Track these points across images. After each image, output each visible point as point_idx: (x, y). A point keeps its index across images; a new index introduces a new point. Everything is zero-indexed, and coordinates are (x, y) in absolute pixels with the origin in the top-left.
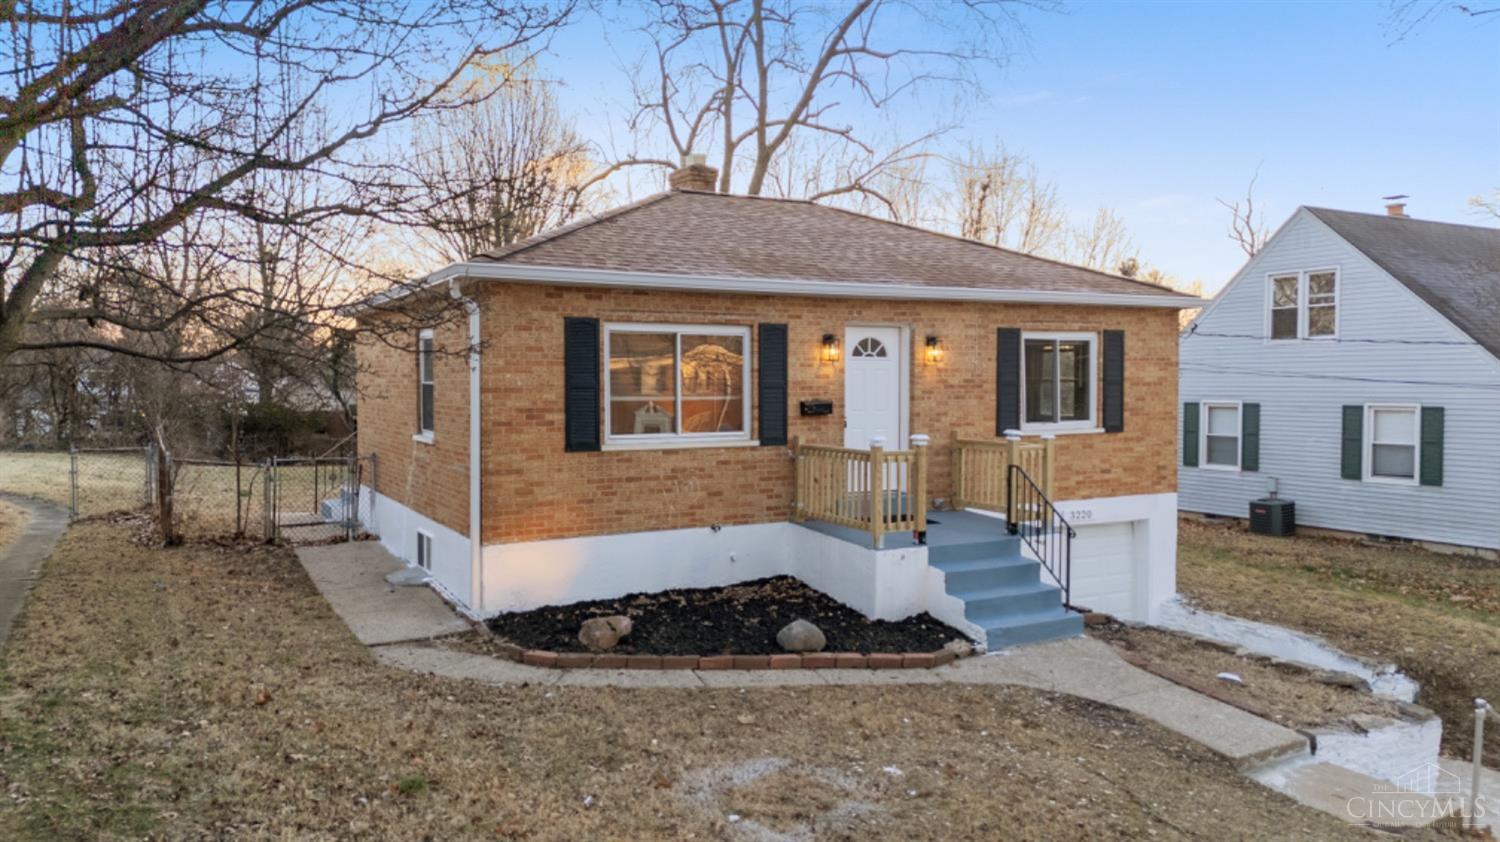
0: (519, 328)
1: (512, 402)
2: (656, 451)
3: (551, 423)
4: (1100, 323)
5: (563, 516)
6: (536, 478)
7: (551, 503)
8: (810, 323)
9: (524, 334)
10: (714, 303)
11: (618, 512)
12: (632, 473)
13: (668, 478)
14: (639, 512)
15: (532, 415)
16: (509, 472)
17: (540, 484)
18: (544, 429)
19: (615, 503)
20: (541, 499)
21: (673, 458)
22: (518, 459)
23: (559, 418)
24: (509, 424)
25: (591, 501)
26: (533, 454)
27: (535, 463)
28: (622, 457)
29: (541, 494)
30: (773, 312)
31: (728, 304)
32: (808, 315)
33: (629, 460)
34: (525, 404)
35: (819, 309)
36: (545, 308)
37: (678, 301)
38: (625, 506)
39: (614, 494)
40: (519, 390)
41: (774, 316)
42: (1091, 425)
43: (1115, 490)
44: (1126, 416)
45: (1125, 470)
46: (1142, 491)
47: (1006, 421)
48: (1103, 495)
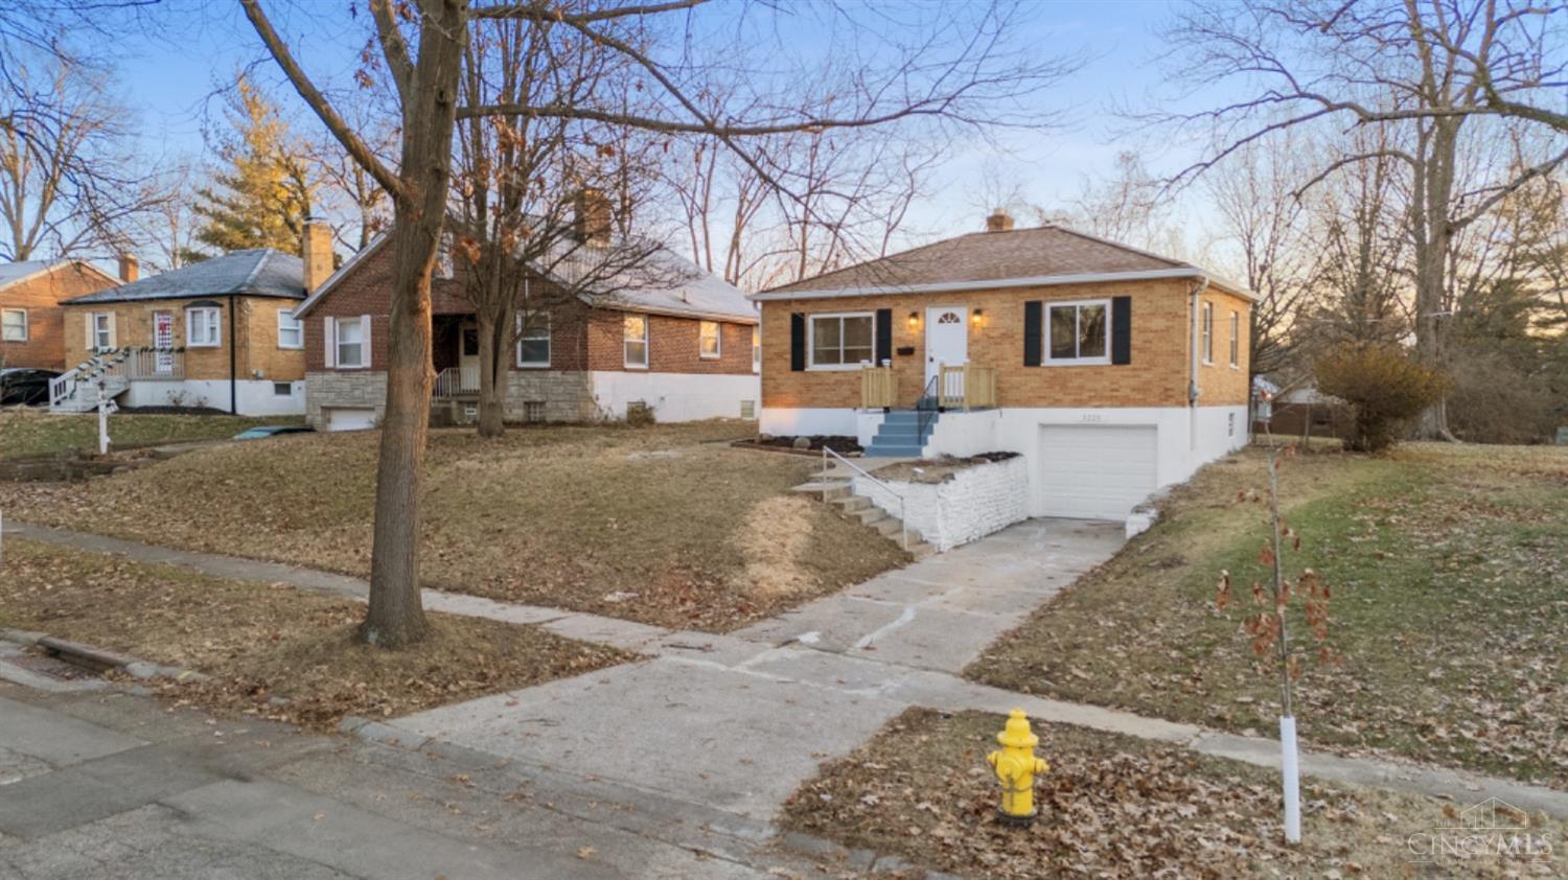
0: (774, 320)
1: (773, 350)
2: (828, 372)
3: (786, 359)
4: (1110, 293)
5: (791, 399)
6: (781, 382)
7: (785, 393)
8: (904, 308)
9: (778, 321)
10: (857, 301)
11: (812, 399)
12: (819, 382)
13: (834, 384)
14: (820, 399)
15: (779, 355)
16: (771, 379)
17: (782, 385)
18: (783, 361)
19: (811, 395)
20: (782, 391)
22: (774, 374)
23: (789, 356)
24: (770, 359)
25: (801, 393)
26: (780, 372)
27: (781, 376)
28: (815, 374)
29: (782, 389)
30: (885, 303)
31: (863, 301)
32: (903, 302)
33: (816, 376)
34: (778, 351)
35: (909, 300)
36: (784, 311)
37: (839, 302)
38: (816, 396)
39: (810, 390)
40: (775, 345)
41: (885, 305)
42: (1105, 360)
43: (1125, 402)
44: (1134, 353)
45: (1134, 390)
46: (1150, 405)
47: (1032, 357)
48: (1112, 406)
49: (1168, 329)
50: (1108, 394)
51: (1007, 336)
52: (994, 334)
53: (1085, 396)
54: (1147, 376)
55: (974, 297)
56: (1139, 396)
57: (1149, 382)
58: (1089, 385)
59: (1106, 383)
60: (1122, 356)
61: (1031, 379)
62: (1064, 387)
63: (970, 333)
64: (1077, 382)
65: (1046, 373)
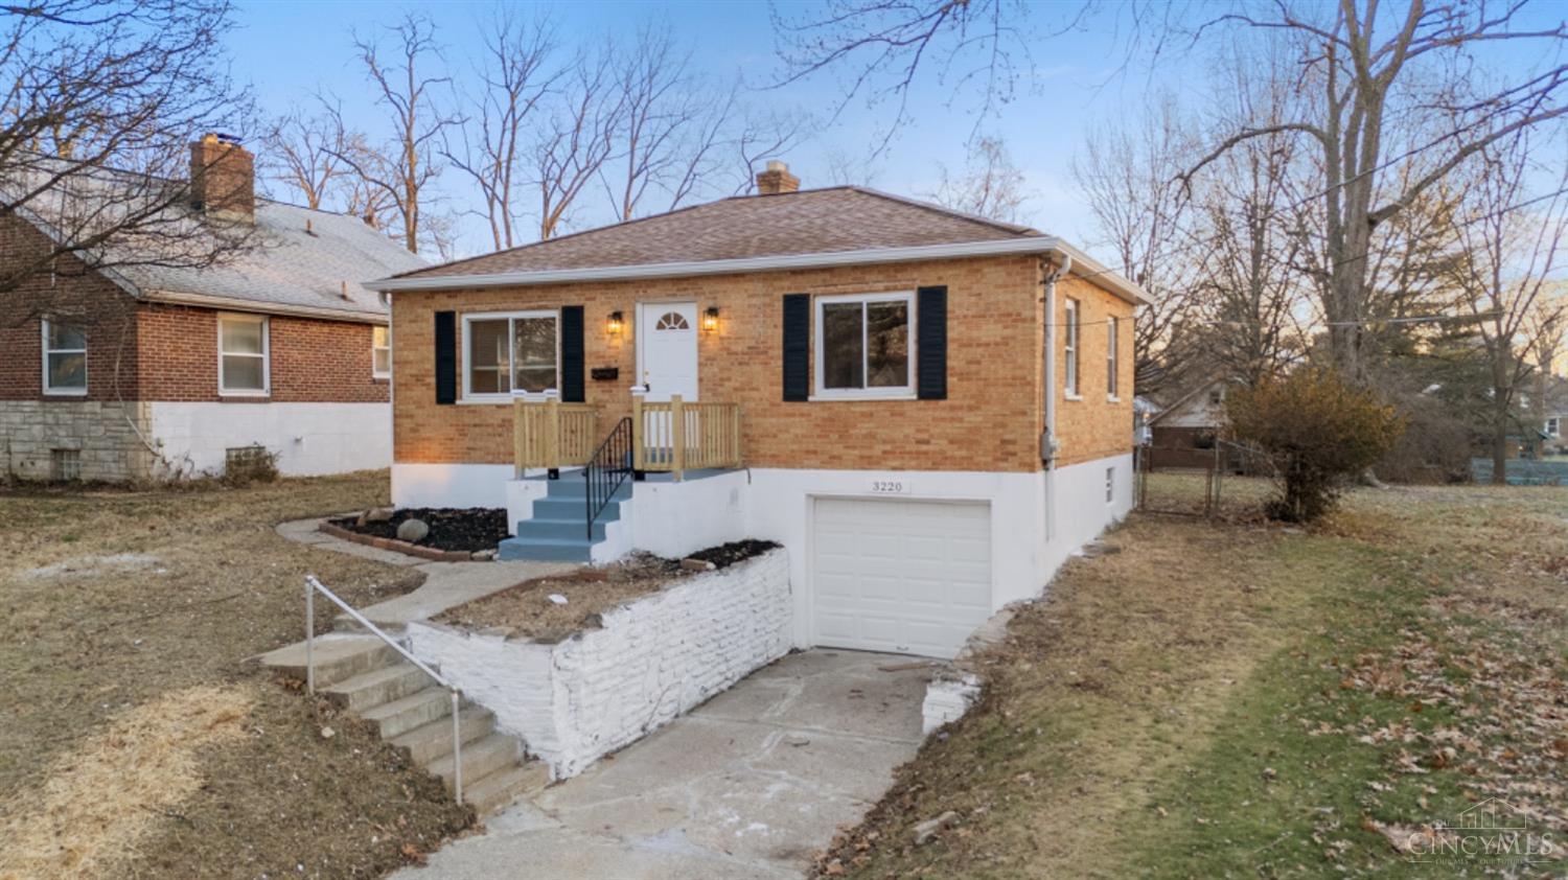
0: (411, 321)
1: (409, 370)
2: (491, 405)
3: (429, 384)
4: (914, 280)
5: (436, 448)
6: (421, 421)
7: (429, 439)
8: (602, 304)
9: (414, 325)
10: (530, 293)
11: (469, 449)
12: (477, 421)
13: (500, 426)
14: (480, 449)
15: (419, 379)
16: (407, 416)
17: (423, 425)
18: (424, 388)
19: (467, 443)
20: (424, 435)
21: (502, 411)
22: (412, 408)
23: (432, 380)
24: (406, 385)
25: (452, 439)
26: (420, 406)
27: (420, 411)
28: (472, 410)
29: (425, 433)
30: (573, 297)
31: (539, 293)
32: (601, 297)
33: (474, 412)
34: (414, 372)
35: (610, 292)
36: (425, 307)
37: (505, 294)
38: (471, 445)
39: (465, 435)
40: (411, 362)
41: (573, 299)
42: (908, 392)
43: (938, 462)
44: (951, 381)
45: (952, 442)
46: (979, 467)
47: (796, 387)
48: (918, 468)
49: (1005, 341)
50: (914, 448)
51: (756, 351)
52: (739, 347)
53: (878, 450)
54: (973, 419)
55: (707, 287)
56: (964, 453)
57: (975, 430)
58: (882, 433)
59: (910, 431)
60: (933, 386)
61: (795, 421)
62: (843, 436)
63: (701, 345)
64: (864, 428)
65: (817, 412)
